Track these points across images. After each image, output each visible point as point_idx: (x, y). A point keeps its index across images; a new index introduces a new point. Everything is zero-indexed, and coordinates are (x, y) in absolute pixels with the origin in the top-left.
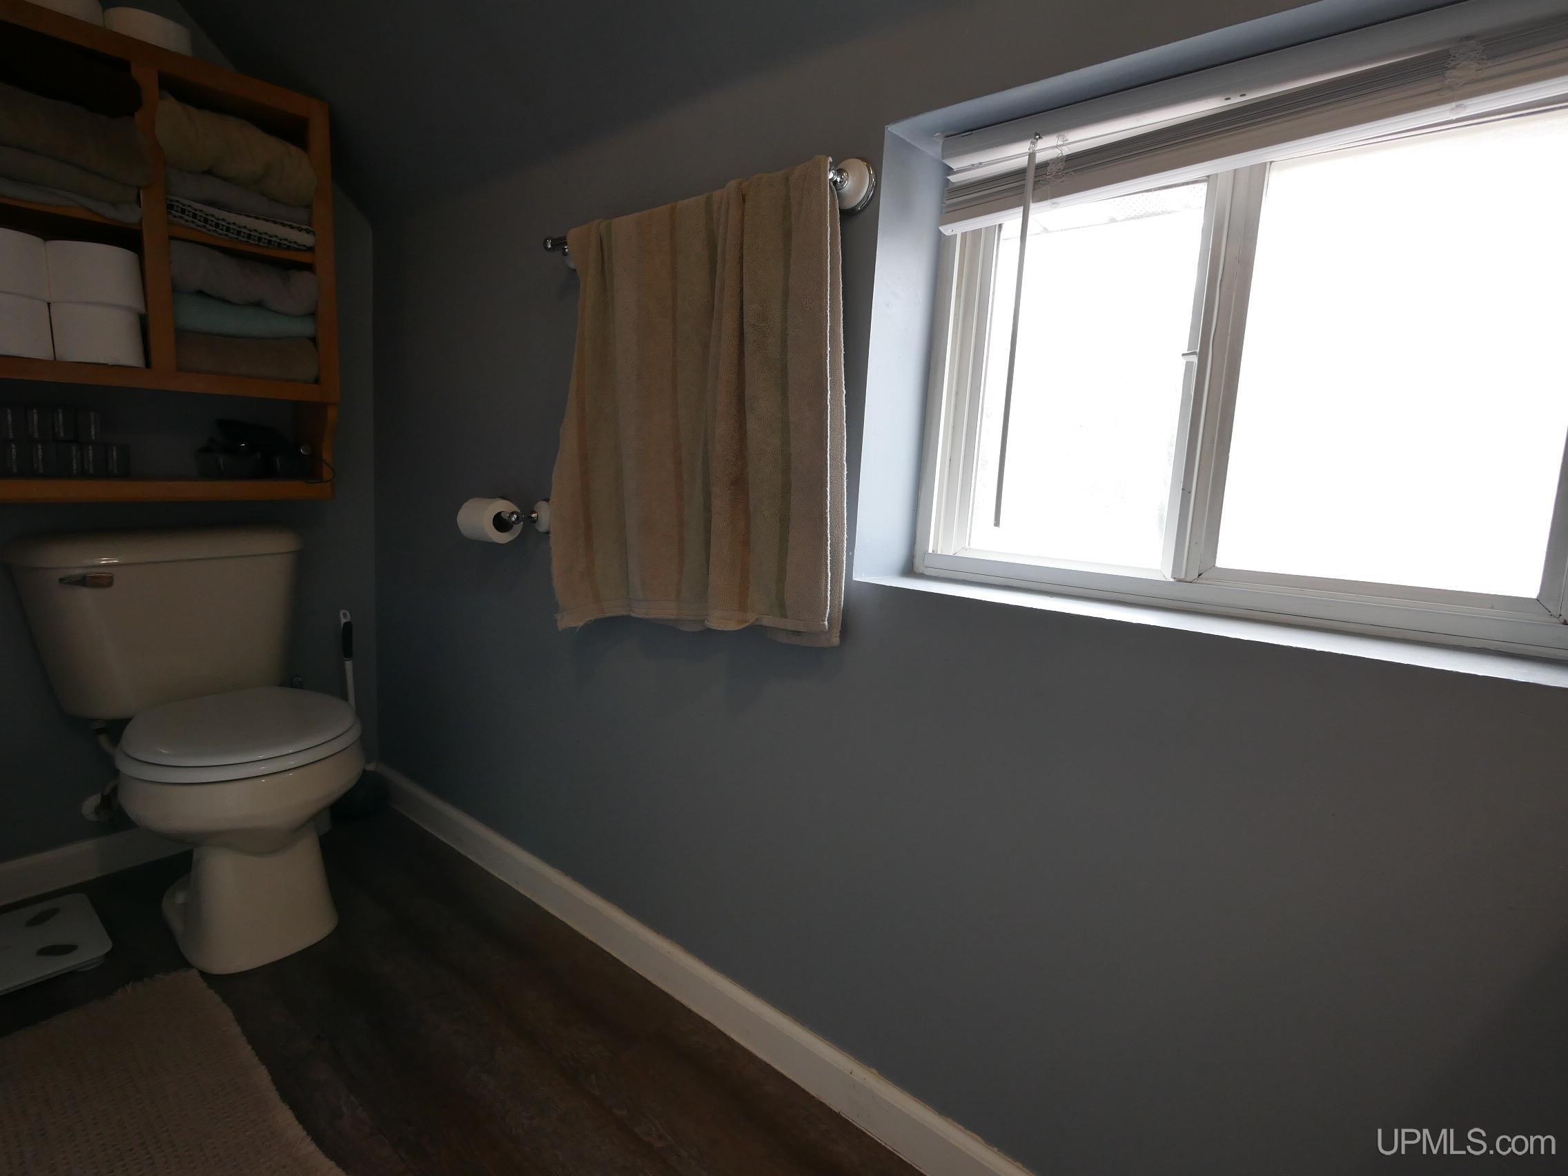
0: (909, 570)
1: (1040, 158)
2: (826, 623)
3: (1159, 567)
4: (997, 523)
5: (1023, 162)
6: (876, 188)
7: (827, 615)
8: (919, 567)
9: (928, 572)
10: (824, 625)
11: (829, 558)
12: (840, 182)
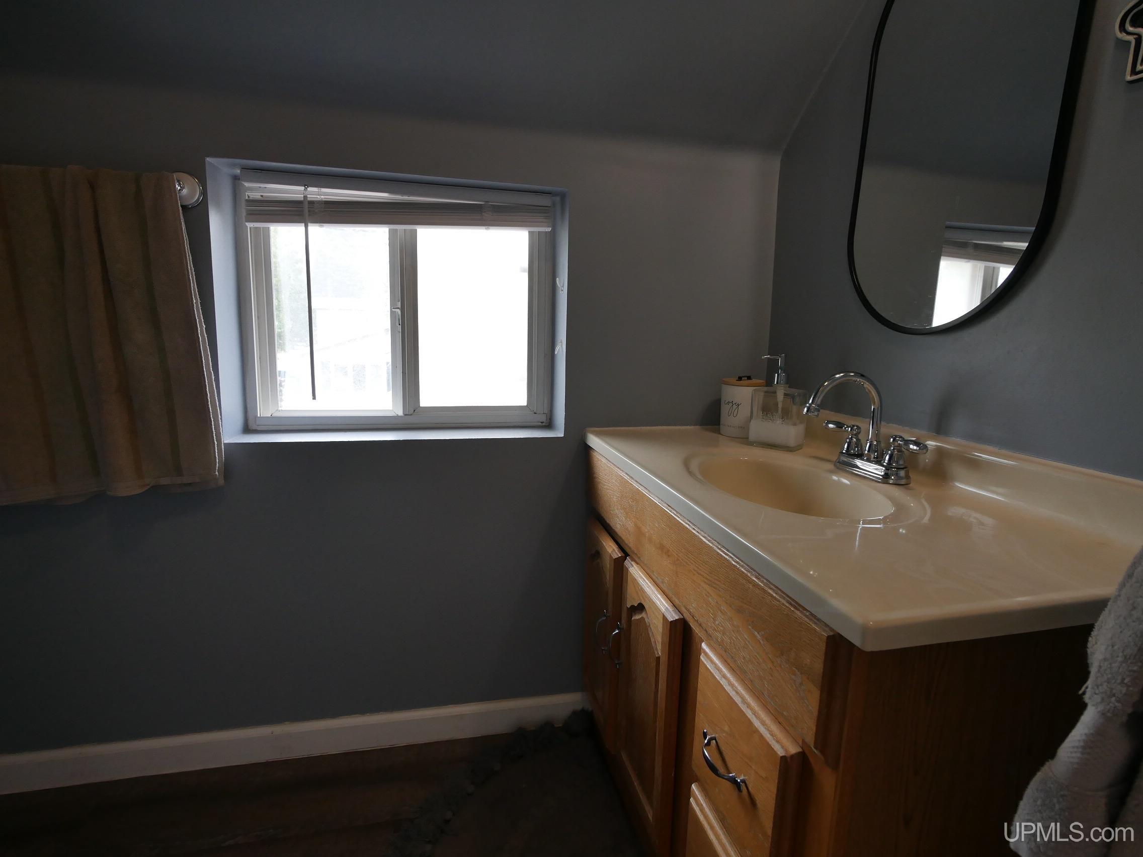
0: (247, 429)
1: (311, 197)
2: (217, 473)
3: (391, 409)
4: (314, 398)
5: (300, 197)
6: (204, 193)
7: (217, 468)
8: (252, 426)
9: (259, 428)
10: (216, 475)
11: (214, 433)
12: (180, 190)
